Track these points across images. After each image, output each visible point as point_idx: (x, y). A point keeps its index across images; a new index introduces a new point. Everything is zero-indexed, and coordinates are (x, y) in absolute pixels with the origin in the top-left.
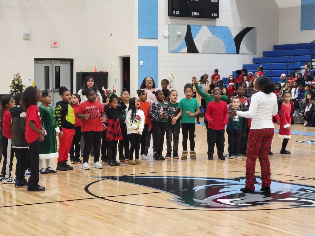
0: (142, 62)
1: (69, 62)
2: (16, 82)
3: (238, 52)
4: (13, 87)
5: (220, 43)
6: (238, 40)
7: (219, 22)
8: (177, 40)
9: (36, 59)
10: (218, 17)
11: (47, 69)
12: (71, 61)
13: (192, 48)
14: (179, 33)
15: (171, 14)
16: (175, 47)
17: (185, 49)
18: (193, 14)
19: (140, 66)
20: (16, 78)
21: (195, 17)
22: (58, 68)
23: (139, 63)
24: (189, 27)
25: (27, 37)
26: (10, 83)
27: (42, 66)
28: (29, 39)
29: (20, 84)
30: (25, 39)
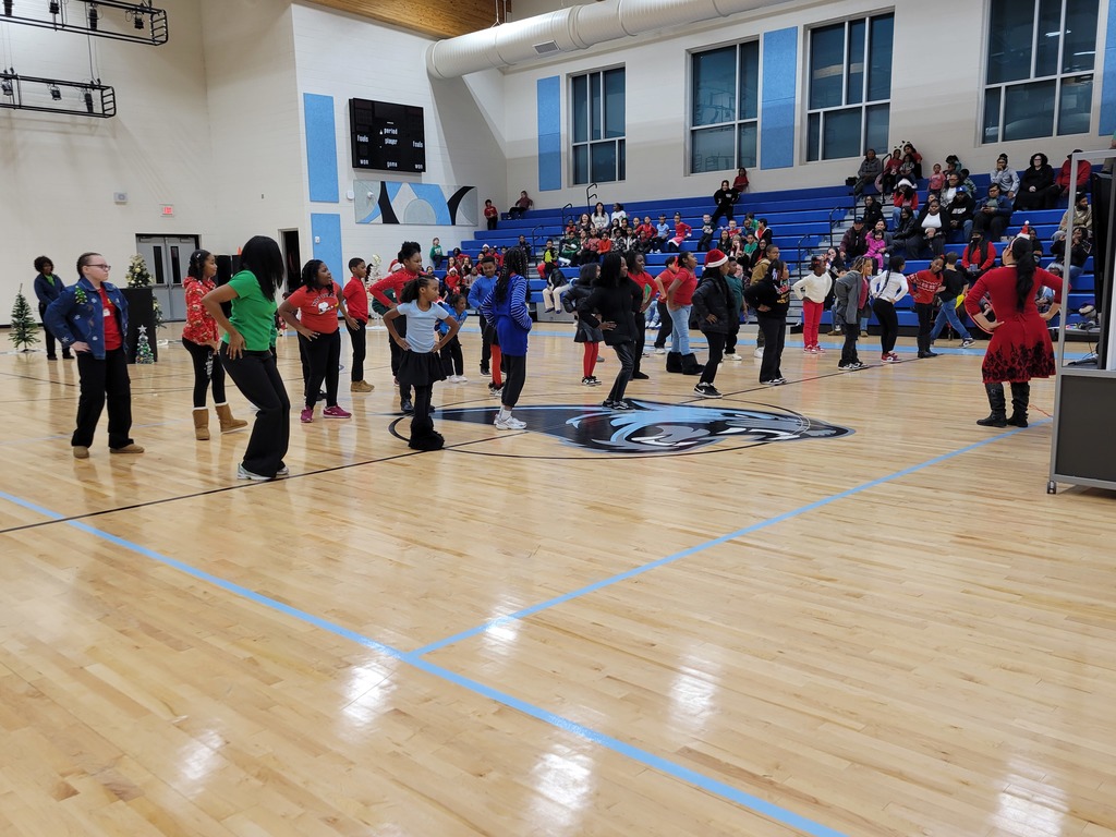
0: (317, 238)
1: (193, 240)
2: (138, 270)
3: (454, 223)
4: (133, 278)
5: (428, 210)
6: (453, 204)
7: (425, 178)
8: (368, 204)
9: (137, 235)
10: (424, 170)
11: (157, 251)
12: (196, 238)
13: (389, 217)
14: (370, 194)
15: (356, 165)
16: (365, 216)
17: (380, 218)
18: (389, 164)
19: (315, 244)
20: (136, 263)
21: (392, 168)
22: (175, 251)
23: (314, 240)
24: (383, 184)
25: (121, 199)
26: (127, 271)
27: (149, 246)
28: (124, 203)
29: (144, 273)
30: (117, 203)
